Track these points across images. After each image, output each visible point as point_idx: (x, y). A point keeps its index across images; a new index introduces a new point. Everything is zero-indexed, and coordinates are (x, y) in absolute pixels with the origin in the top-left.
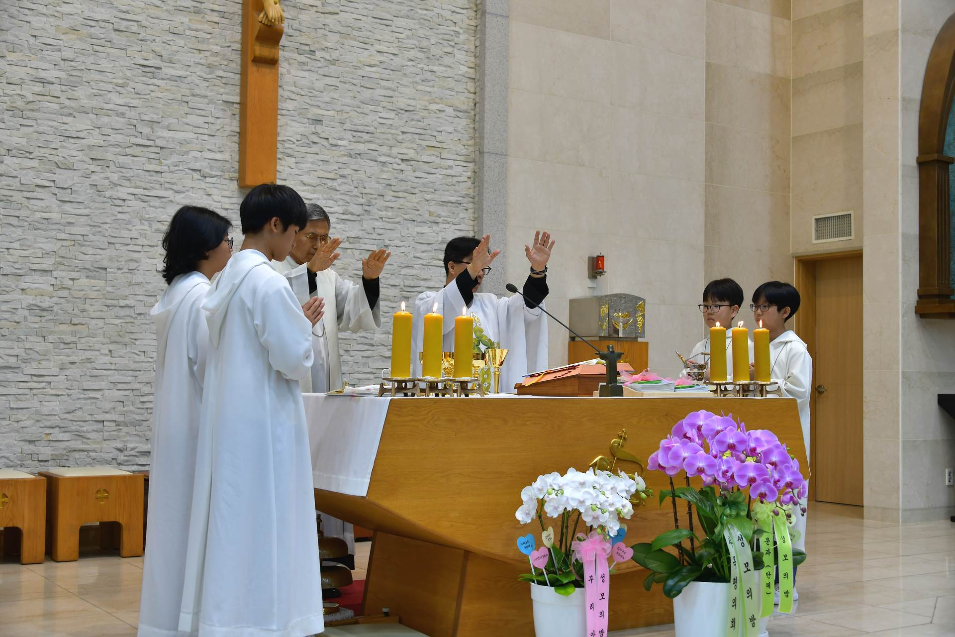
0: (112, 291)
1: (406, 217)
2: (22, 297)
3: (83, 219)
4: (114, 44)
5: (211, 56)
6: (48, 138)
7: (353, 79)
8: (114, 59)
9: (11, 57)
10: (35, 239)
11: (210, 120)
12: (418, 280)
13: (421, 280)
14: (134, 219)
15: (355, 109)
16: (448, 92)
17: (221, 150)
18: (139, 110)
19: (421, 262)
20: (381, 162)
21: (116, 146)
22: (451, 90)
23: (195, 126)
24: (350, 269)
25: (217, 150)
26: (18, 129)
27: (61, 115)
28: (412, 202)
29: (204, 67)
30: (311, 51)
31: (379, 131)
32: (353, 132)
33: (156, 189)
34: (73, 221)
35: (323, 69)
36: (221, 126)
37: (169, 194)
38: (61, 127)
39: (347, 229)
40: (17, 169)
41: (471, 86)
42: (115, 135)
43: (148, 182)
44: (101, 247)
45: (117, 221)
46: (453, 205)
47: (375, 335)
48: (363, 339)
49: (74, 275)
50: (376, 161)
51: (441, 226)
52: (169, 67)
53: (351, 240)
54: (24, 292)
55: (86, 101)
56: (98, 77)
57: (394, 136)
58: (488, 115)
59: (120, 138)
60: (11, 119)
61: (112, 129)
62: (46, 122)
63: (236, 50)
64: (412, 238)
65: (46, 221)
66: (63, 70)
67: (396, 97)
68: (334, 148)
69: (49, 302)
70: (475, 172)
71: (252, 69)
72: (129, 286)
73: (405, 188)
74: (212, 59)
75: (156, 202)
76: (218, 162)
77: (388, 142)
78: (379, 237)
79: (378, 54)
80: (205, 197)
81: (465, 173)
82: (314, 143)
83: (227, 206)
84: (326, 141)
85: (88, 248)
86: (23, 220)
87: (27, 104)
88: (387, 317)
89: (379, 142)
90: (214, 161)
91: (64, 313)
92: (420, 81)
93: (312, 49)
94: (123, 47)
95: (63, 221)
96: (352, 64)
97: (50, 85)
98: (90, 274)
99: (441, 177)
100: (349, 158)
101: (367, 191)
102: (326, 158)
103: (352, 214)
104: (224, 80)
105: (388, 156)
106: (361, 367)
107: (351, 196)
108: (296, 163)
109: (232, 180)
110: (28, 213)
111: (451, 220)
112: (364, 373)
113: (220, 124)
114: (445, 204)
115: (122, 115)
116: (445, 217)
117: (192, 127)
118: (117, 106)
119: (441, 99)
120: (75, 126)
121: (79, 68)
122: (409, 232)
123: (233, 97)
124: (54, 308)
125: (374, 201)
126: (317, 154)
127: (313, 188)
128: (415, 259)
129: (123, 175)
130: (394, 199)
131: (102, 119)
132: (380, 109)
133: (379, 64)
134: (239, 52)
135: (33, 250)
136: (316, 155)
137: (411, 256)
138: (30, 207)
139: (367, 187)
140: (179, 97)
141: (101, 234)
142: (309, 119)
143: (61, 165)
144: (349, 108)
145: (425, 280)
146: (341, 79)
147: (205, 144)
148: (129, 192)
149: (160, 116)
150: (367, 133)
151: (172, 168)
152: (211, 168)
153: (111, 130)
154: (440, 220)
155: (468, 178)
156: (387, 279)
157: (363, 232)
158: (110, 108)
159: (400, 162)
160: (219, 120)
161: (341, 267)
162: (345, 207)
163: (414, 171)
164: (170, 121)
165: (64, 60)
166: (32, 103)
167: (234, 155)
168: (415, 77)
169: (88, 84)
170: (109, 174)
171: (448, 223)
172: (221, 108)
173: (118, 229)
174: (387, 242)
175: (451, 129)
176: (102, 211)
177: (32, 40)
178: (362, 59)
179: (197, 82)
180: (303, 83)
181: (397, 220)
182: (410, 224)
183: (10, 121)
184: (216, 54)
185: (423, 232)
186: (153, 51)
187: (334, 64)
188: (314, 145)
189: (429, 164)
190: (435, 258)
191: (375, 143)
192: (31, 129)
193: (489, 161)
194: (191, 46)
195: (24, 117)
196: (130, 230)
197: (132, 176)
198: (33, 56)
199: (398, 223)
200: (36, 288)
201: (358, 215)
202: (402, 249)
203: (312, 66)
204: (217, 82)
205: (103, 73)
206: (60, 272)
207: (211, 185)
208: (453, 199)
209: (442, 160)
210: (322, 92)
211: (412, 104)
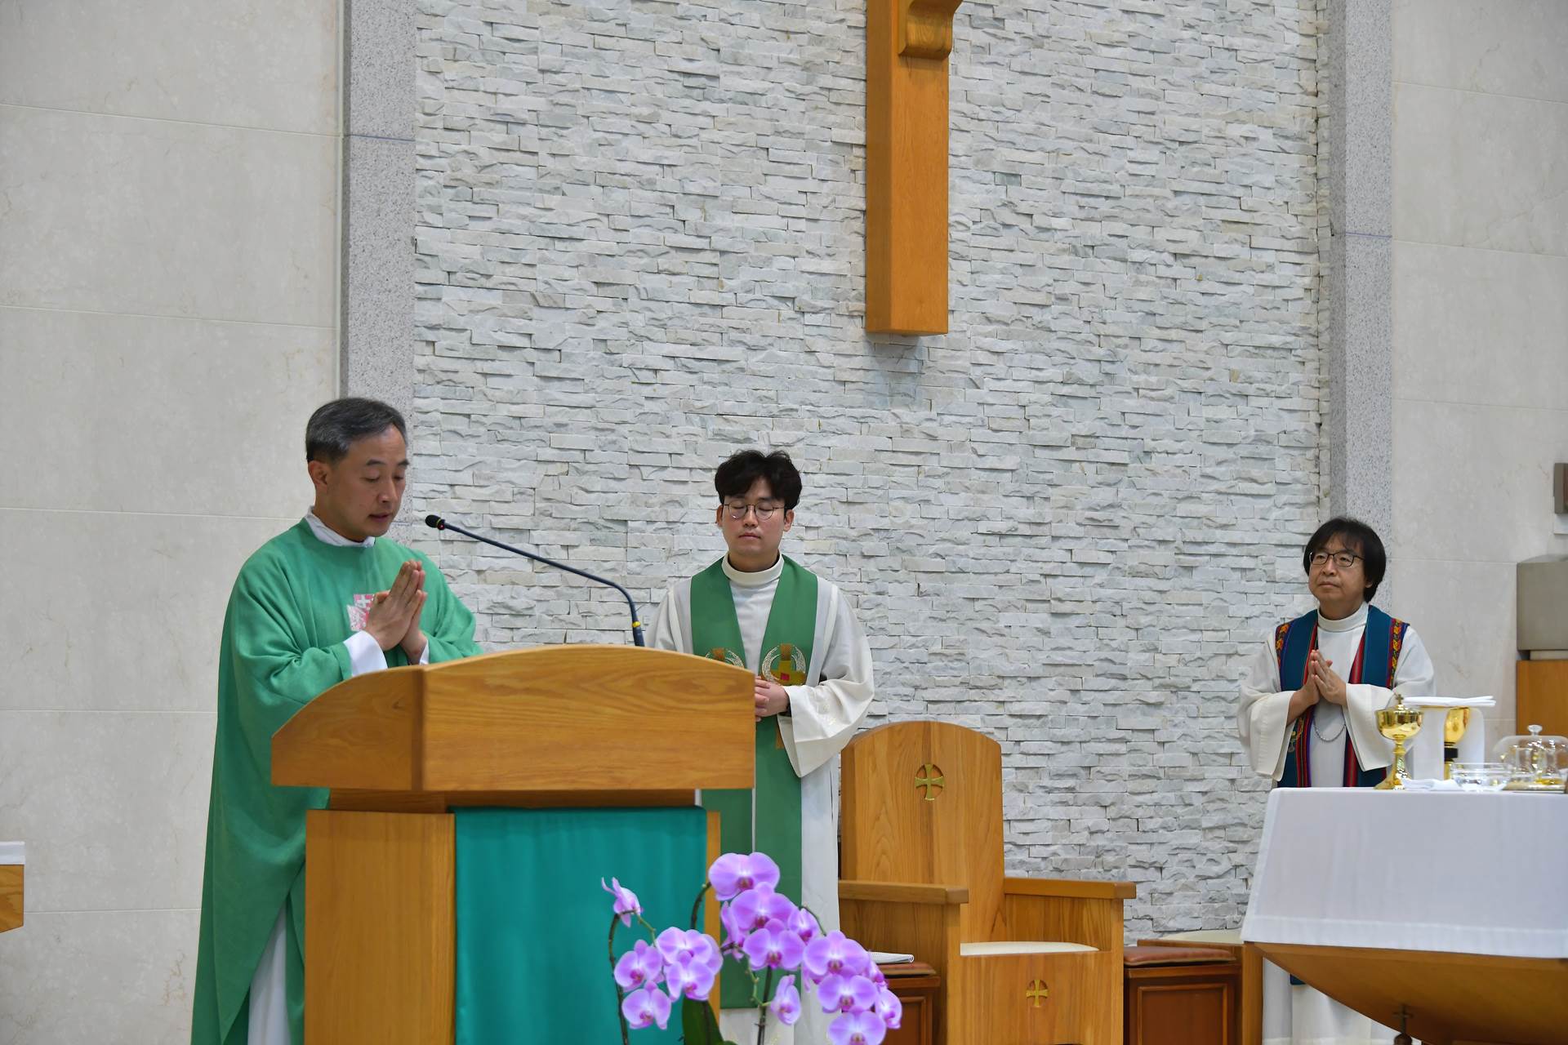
0: (638, 570)
1: (1186, 385)
2: (478, 587)
3: (582, 415)
4: (632, 30)
5: (809, 44)
6: (519, 242)
7: (1077, 76)
8: (632, 62)
9: (452, 72)
10: (499, 462)
11: (811, 185)
12: (1209, 526)
13: (1216, 528)
14: (676, 412)
15: (1082, 145)
16: (1263, 95)
17: (829, 251)
18: (680, 172)
19: (1215, 486)
20: (1134, 263)
21: (640, 254)
22: (1269, 89)
23: (783, 200)
24: (1078, 507)
25: (823, 251)
26: (464, 228)
27: (541, 191)
28: (1195, 352)
29: (797, 70)
30: (996, 19)
31: (1128, 191)
32: (1078, 198)
33: (713, 344)
34: (565, 420)
35: (1020, 58)
36: (830, 199)
37: (737, 352)
38: (541, 217)
39: (1071, 418)
40: (466, 313)
41: (1307, 79)
42: (636, 230)
43: (697, 330)
44: (617, 476)
45: (643, 417)
46: (1275, 354)
47: (1130, 655)
48: (1105, 664)
49: (570, 537)
50: (1124, 261)
51: (1254, 402)
52: (732, 72)
53: (1080, 441)
54: (482, 576)
55: (585, 159)
56: (601, 103)
57: (1159, 202)
58: (1351, 146)
59: (645, 235)
60: (453, 205)
61: (632, 216)
62: (515, 209)
63: (856, 27)
64: (1198, 433)
65: (518, 422)
66: (542, 94)
67: (1161, 112)
68: (1044, 236)
69: (526, 596)
70: (1319, 276)
71: (900, 74)
72: (668, 558)
73: (1182, 319)
74: (811, 52)
75: (713, 373)
76: (827, 277)
77: (1148, 216)
78: (1132, 433)
79: (1126, 16)
80: (803, 356)
81: (1299, 280)
82: (1006, 226)
83: (846, 377)
84: (1029, 219)
85: (595, 478)
86: (477, 422)
87: (479, 172)
88: (1151, 613)
89: (1130, 216)
90: (818, 278)
91: (553, 621)
92: (1207, 74)
93: (997, 16)
94: (649, 37)
95: (548, 422)
96: (1075, 44)
97: (520, 128)
98: (598, 534)
99: (1251, 290)
100: (1073, 257)
101: (1109, 329)
102: (1027, 258)
103: (1081, 383)
104: (834, 97)
105: (1147, 247)
106: (1103, 727)
107: (1078, 342)
108: (972, 273)
109: (851, 316)
110: (487, 405)
111: (1275, 387)
112: (1110, 741)
113: (828, 195)
114: (1261, 351)
115: (650, 184)
116: (1262, 381)
117: (775, 205)
118: (640, 165)
119: (1251, 111)
120: (567, 214)
121: (570, 87)
122: (1191, 419)
123: (852, 133)
124: (535, 609)
125: (1122, 352)
126: (1012, 251)
127: (1004, 327)
128: (1204, 480)
129: (655, 316)
130: (1160, 345)
131: (614, 196)
132: (1129, 141)
133: (1126, 39)
134: (861, 32)
135: (496, 487)
136: (1010, 254)
137: (1196, 473)
138: (489, 392)
139: (1109, 320)
140: (751, 137)
141: (616, 447)
142: (994, 173)
143: (542, 301)
144: (1071, 143)
145: (1224, 527)
146: (1055, 79)
147: (801, 238)
148: (665, 352)
149: (718, 184)
150: (1107, 197)
151: (744, 297)
152: (814, 291)
153: (629, 219)
154: (1251, 390)
155: (1306, 289)
156: (1151, 526)
157: (1102, 423)
158: (627, 171)
159: (1170, 260)
160: (825, 185)
161: (1062, 504)
162: (1066, 369)
163: (1199, 280)
164: (734, 194)
165: (543, 71)
166: (489, 169)
167: (855, 261)
168: (1197, 64)
169: (586, 120)
170: (628, 316)
171: (1267, 395)
172: (830, 157)
173: (646, 434)
174: (1150, 444)
175: (1269, 181)
176: (617, 397)
177: (486, 31)
178: (1094, 31)
179: (785, 102)
180: (982, 92)
181: (1168, 392)
182: (1192, 402)
183: (451, 210)
184: (819, 39)
185: (1216, 417)
186: (702, 39)
187: (1041, 47)
188: (1004, 232)
189: (1229, 262)
190: (1243, 475)
191: (1125, 221)
192: (488, 223)
193: (1356, 252)
194: (771, 23)
195: (476, 199)
196: (667, 437)
197: (670, 319)
198: (489, 67)
199: (1170, 399)
200: (504, 568)
201: (1091, 385)
202: (1179, 459)
203: (999, 53)
204: (821, 100)
205: (613, 95)
206: (544, 533)
207: (815, 331)
208: (1276, 340)
209: (1254, 252)
210: (1019, 111)
211: (1194, 127)
